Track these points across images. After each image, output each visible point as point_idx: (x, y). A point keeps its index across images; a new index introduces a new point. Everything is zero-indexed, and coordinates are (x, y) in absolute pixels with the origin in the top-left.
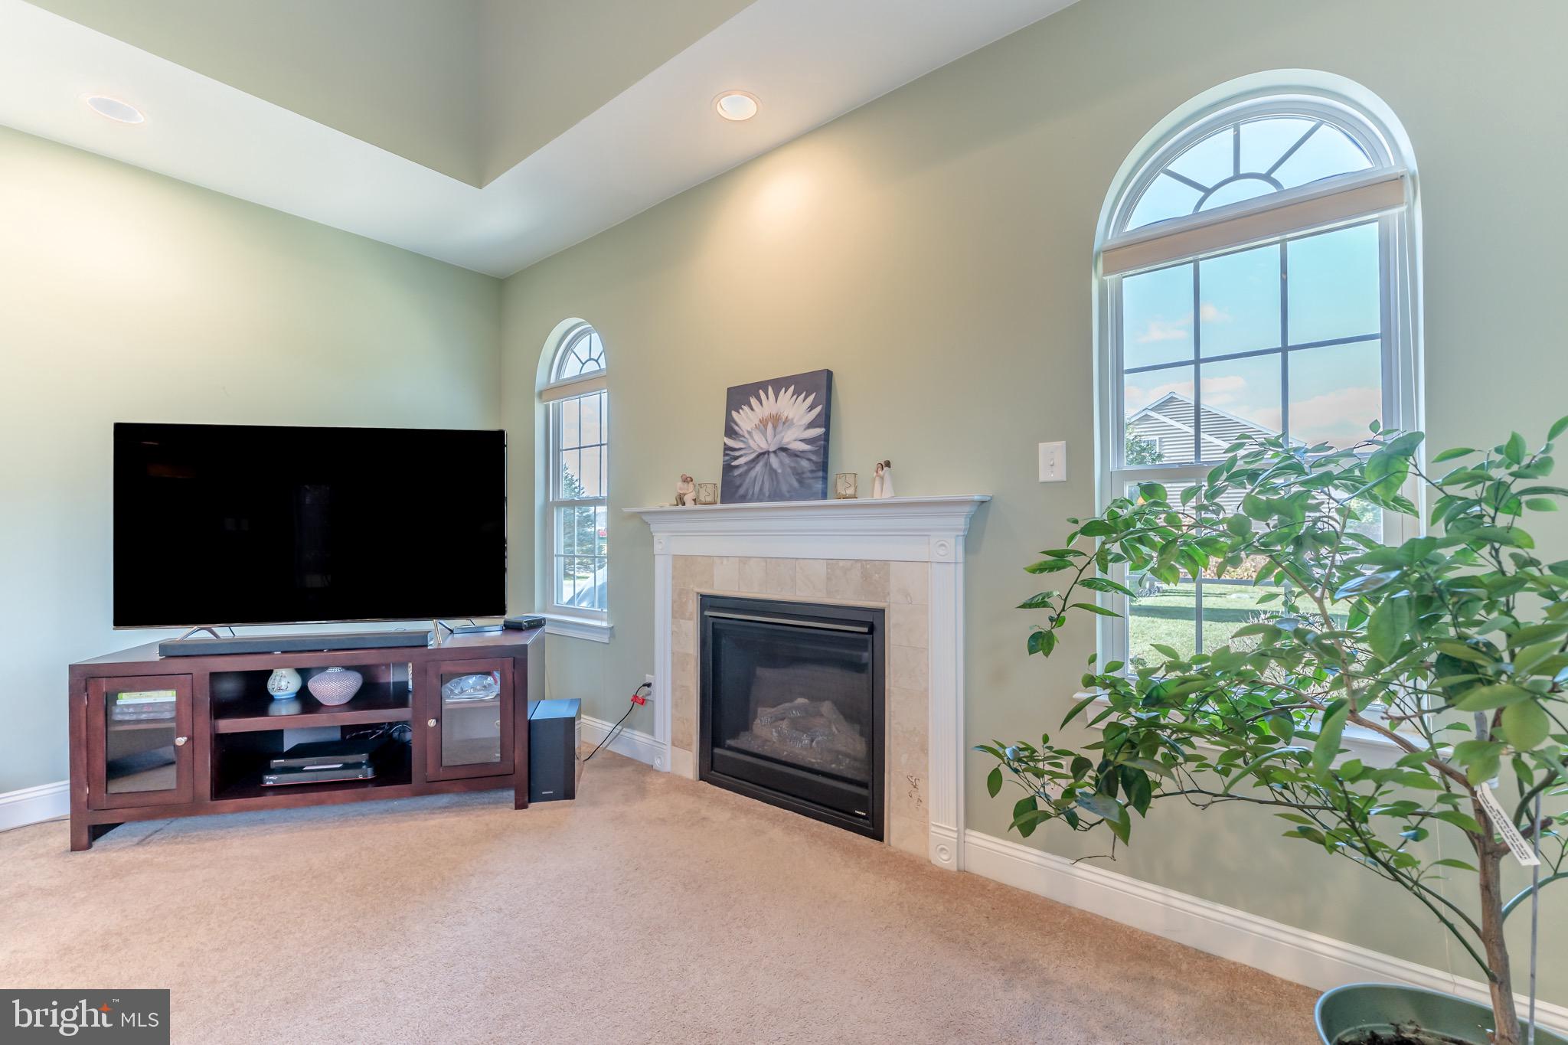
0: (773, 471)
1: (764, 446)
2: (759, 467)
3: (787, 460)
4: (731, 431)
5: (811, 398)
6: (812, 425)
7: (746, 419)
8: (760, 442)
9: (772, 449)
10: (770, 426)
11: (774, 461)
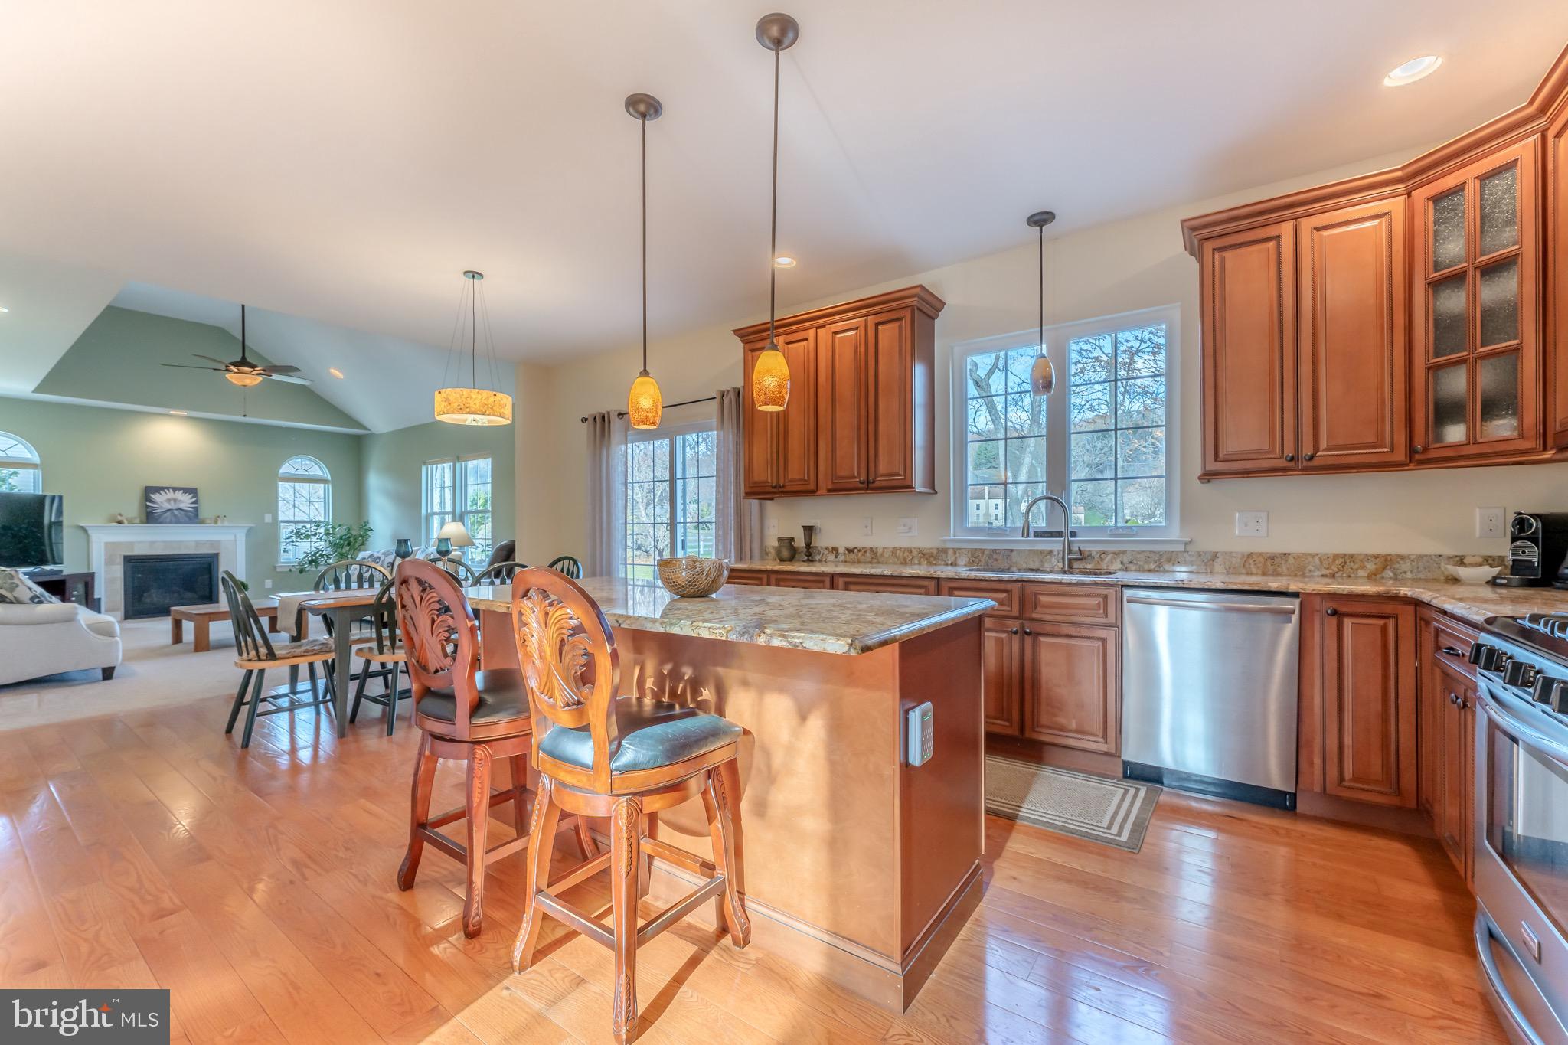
0: (175, 515)
1: (170, 507)
2: (168, 513)
3: (182, 512)
4: (148, 499)
5: (191, 495)
6: (193, 503)
7: (156, 497)
8: (167, 506)
9: (174, 508)
10: (172, 502)
11: (176, 512)
